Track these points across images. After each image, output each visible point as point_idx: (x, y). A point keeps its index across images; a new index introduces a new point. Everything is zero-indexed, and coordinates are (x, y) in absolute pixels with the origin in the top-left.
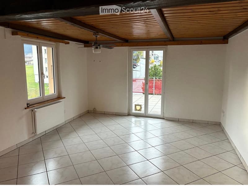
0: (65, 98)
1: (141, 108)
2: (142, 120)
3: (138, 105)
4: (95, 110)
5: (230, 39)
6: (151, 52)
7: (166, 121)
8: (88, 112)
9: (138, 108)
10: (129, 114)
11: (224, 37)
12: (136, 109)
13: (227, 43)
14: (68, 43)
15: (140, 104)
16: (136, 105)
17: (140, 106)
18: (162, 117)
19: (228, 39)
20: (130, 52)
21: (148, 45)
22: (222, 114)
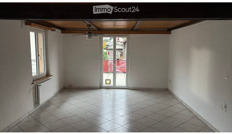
0: (52, 75)
1: (110, 82)
2: (112, 91)
3: (108, 80)
4: (71, 86)
5: (172, 31)
6: (117, 38)
7: (130, 90)
8: (64, 89)
9: (108, 82)
10: (101, 88)
11: (168, 29)
12: (106, 83)
13: (170, 33)
14: (55, 30)
15: (109, 79)
16: (106, 80)
17: (110, 80)
18: (127, 87)
19: (171, 31)
20: (101, 38)
21: (116, 34)
22: (169, 82)
